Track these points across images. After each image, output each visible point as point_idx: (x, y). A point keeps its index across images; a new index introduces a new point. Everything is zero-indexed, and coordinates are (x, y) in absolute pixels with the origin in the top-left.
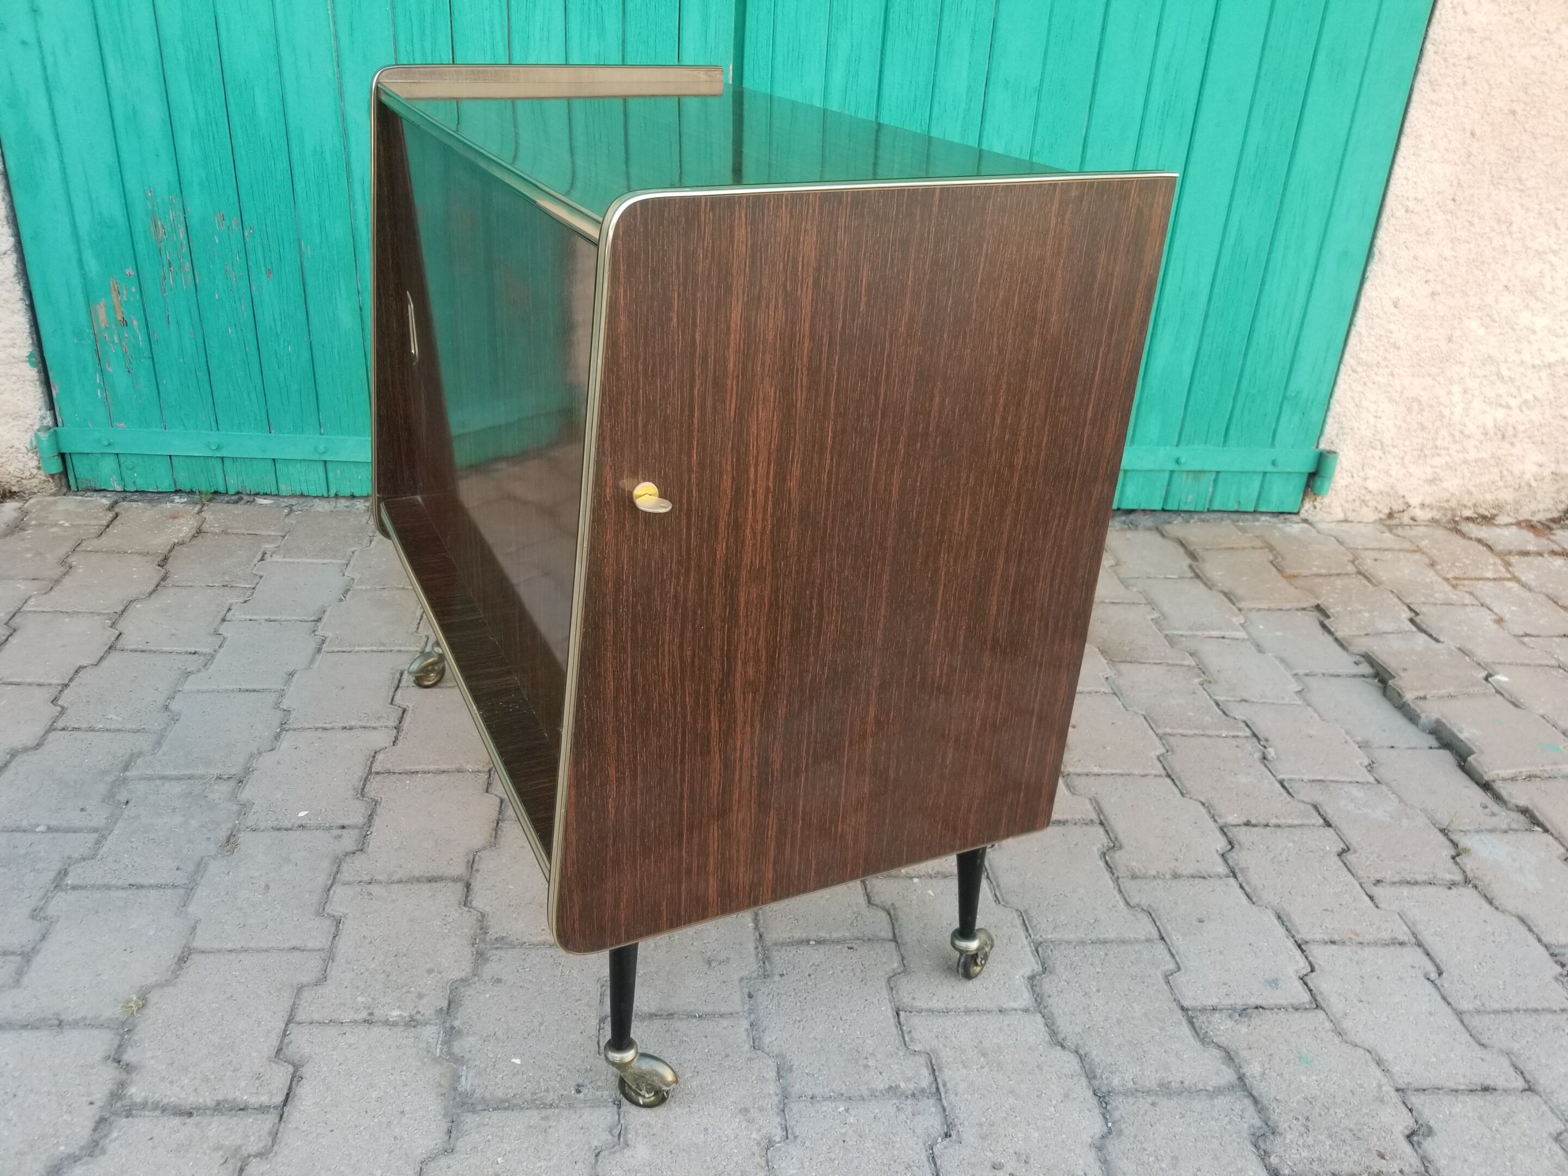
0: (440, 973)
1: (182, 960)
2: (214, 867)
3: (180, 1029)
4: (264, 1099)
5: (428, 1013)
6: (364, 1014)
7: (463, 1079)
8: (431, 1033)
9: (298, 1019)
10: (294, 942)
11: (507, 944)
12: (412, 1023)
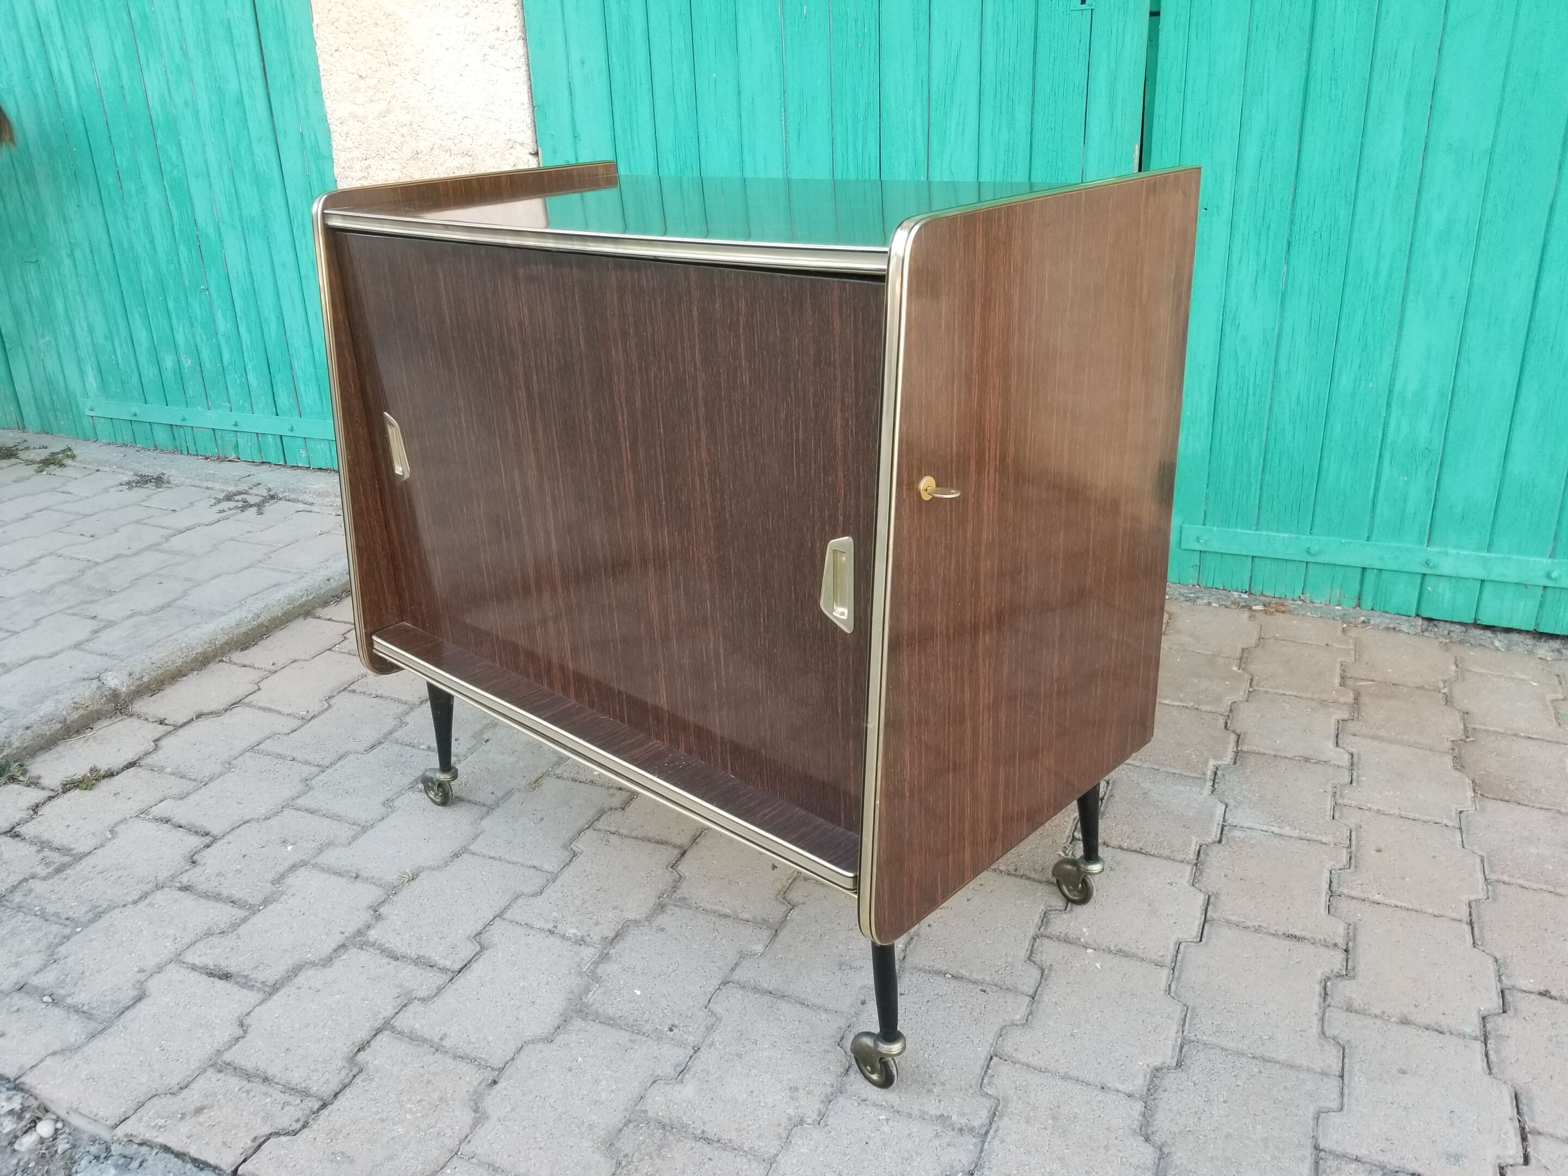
0: (622, 911)
1: (456, 855)
2: (516, 797)
3: (425, 900)
4: (448, 964)
5: (596, 938)
6: (550, 926)
7: (591, 993)
8: (589, 953)
9: (505, 916)
10: (535, 863)
11: (686, 904)
12: (581, 942)
